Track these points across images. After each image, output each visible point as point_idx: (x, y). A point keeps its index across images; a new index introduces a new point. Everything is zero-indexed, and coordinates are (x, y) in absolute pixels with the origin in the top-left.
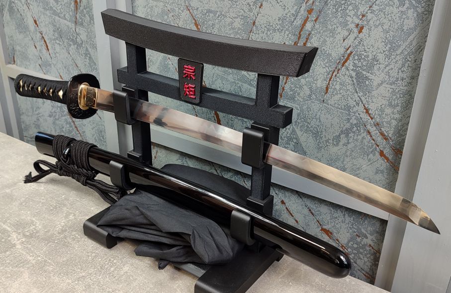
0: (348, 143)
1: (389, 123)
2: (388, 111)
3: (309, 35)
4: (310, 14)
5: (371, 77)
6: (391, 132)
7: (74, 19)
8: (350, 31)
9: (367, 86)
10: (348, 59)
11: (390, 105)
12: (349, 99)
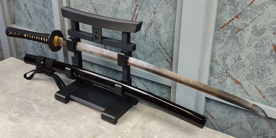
0: (155, 56)
1: (168, 48)
2: (167, 43)
3: (137, 15)
4: (137, 7)
5: (160, 31)
6: (169, 52)
7: (43, 5)
8: (151, 14)
9: (159, 34)
10: (152, 24)
11: (168, 41)
12: (154, 39)
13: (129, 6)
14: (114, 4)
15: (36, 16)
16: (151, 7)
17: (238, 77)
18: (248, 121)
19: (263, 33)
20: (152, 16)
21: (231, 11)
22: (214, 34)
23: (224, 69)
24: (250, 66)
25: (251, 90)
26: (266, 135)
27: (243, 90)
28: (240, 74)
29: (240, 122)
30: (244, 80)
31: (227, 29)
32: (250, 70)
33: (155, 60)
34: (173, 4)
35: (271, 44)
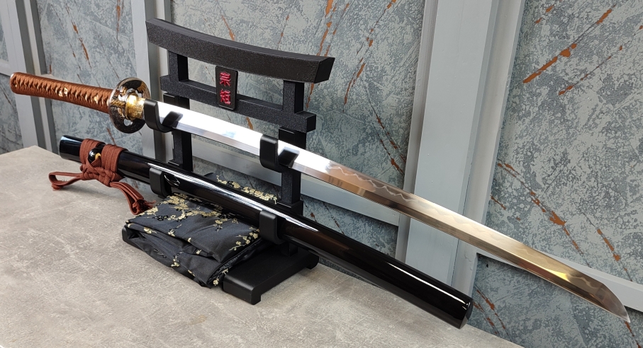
0: (365, 152)
1: (397, 132)
2: (396, 120)
3: (329, 46)
4: (329, 27)
5: (381, 87)
6: (400, 141)
7: (116, 26)
8: (362, 44)
9: (378, 96)
10: (361, 69)
11: (397, 114)
12: (364, 109)
13: (309, 23)
14: (275, 20)
15: (99, 52)
16: (363, 27)
17: (559, 205)
20: (364, 49)
21: (552, 38)
22: (507, 96)
23: (527, 185)
24: (589, 179)
25: (586, 239)
27: (568, 239)
28: (563, 199)
30: (573, 215)
31: (541, 85)
32: (588, 190)
33: (365, 163)
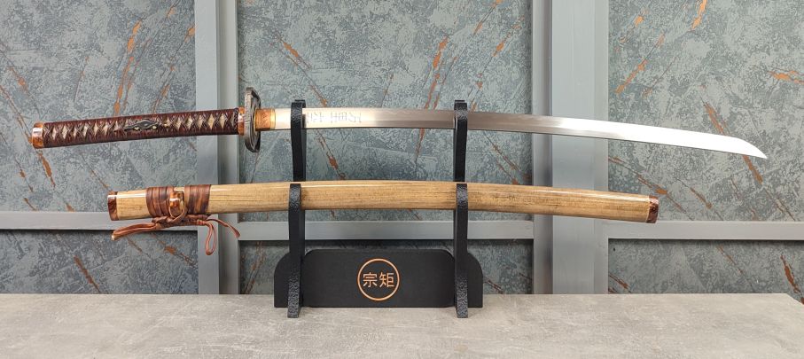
3: (439, 94)
4: (438, 78)
13: (417, 78)
14: (377, 80)
16: (472, 73)
17: (660, 179)
18: (692, 266)
19: (686, 88)
20: (475, 91)
21: (630, 59)
23: (633, 170)
25: (685, 199)
26: (726, 284)
27: (671, 204)
29: (679, 274)
30: (671, 183)
31: (628, 92)
34: (519, 61)
35: (702, 104)
